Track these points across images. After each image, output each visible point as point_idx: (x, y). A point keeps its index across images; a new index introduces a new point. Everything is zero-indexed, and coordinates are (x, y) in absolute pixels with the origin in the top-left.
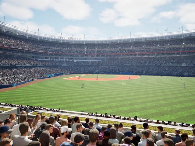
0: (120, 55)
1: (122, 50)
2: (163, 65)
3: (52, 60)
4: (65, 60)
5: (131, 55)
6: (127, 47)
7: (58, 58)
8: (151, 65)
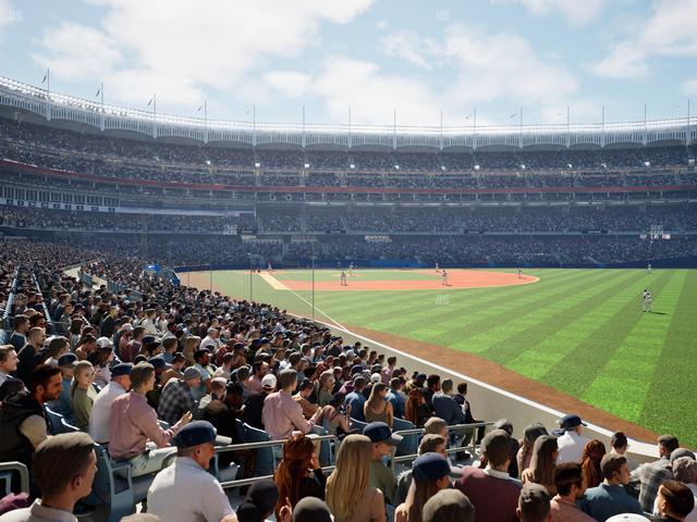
0: (317, 197)
1: (324, 175)
2: (490, 233)
3: (15, 203)
4: (74, 207)
5: (362, 197)
6: (338, 165)
7: (44, 197)
8: (443, 233)
